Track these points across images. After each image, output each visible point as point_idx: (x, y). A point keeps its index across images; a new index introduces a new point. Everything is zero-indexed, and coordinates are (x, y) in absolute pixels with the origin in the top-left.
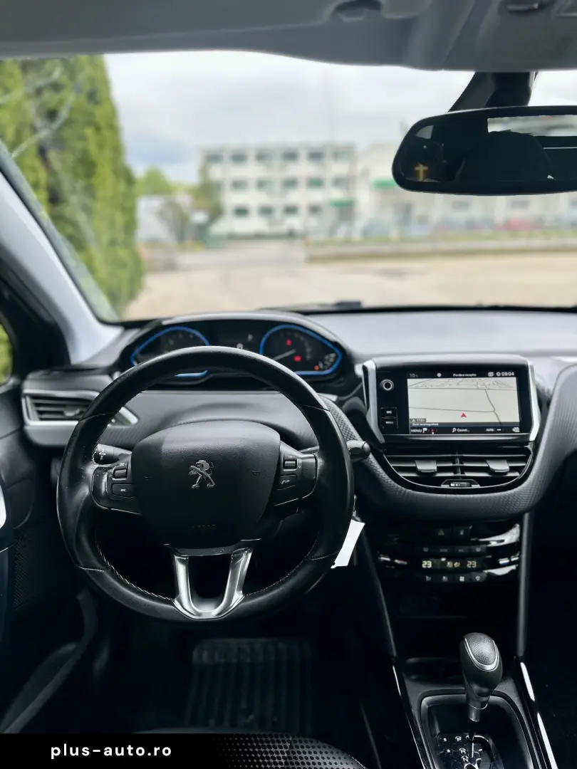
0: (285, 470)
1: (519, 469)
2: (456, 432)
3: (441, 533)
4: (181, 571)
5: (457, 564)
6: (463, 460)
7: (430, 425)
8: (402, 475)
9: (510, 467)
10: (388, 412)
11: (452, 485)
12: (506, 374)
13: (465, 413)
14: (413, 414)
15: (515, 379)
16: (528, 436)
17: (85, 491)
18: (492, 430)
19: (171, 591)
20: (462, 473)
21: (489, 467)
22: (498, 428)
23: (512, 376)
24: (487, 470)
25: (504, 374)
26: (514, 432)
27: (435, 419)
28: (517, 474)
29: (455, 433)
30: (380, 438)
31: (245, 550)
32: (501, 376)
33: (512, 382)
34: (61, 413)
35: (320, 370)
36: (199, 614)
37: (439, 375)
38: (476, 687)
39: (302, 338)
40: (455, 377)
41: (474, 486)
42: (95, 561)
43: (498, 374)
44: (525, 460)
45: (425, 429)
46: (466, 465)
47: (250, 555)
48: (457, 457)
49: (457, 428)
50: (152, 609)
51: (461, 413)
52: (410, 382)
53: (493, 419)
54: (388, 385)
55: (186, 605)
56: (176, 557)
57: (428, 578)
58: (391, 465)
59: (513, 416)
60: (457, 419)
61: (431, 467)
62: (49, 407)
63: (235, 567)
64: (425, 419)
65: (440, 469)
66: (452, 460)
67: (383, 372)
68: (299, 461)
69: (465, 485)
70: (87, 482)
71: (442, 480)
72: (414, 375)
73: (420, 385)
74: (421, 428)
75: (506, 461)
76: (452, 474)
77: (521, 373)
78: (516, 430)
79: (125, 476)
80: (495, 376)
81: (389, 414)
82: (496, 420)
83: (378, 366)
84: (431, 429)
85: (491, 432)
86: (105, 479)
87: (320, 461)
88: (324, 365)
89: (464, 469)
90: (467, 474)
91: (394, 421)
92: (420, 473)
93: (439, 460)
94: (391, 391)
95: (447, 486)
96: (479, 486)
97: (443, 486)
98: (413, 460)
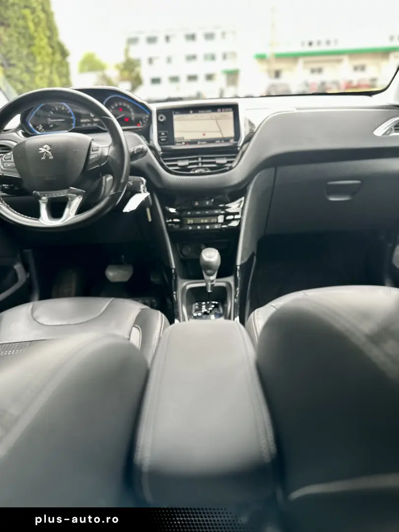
0: (92, 152)
1: (232, 162)
3: (197, 204)
4: (43, 207)
5: (206, 221)
6: (202, 158)
7: (186, 141)
8: (171, 168)
9: (227, 161)
11: (196, 171)
12: (227, 110)
13: (205, 133)
14: (177, 135)
15: (232, 112)
16: (237, 144)
18: (219, 141)
20: (202, 165)
21: (216, 162)
22: (222, 140)
23: (230, 111)
24: (214, 163)
26: (231, 142)
27: (189, 137)
28: (231, 165)
29: (199, 144)
30: (158, 148)
32: (225, 111)
33: (231, 114)
36: (51, 223)
37: (191, 112)
39: (129, 107)
40: (200, 113)
41: (207, 171)
43: (223, 110)
44: (235, 157)
45: (183, 143)
46: (204, 161)
47: (81, 198)
48: (199, 157)
49: (200, 141)
51: (202, 133)
52: (176, 117)
53: (219, 135)
54: (162, 118)
55: (45, 221)
56: (41, 201)
57: (190, 228)
59: (231, 133)
60: (199, 136)
61: (186, 163)
64: (183, 138)
65: (190, 164)
66: (197, 159)
67: (159, 112)
68: (100, 149)
69: (203, 171)
71: (191, 169)
72: (178, 112)
73: (181, 118)
74: (181, 142)
75: (225, 158)
76: (196, 166)
77: (234, 108)
78: (232, 140)
80: (221, 111)
81: (163, 135)
82: (221, 136)
84: (187, 143)
85: (218, 143)
88: (143, 123)
89: (203, 163)
90: (204, 166)
91: (166, 138)
92: (180, 166)
93: (190, 159)
94: (163, 121)
95: (193, 172)
96: (210, 171)
97: (191, 173)
98: (176, 160)
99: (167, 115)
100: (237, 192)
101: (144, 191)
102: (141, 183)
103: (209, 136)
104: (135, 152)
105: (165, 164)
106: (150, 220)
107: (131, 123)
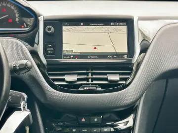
1: (125, 79)
2: (90, 58)
3: (83, 120)
6: (93, 74)
7: (75, 54)
8: (56, 83)
9: (120, 78)
10: (50, 46)
11: (85, 88)
12: (121, 24)
13: (96, 47)
14: (66, 47)
15: (126, 27)
16: (131, 60)
18: (111, 56)
20: (92, 81)
22: (115, 55)
23: (124, 25)
24: (106, 79)
26: (124, 58)
27: (78, 50)
28: (124, 82)
30: (45, 62)
32: (118, 25)
33: (124, 29)
35: (24, 27)
37: (82, 24)
40: (91, 25)
41: (98, 89)
43: (117, 24)
44: (129, 74)
45: (72, 56)
46: (94, 77)
48: (89, 73)
49: (91, 55)
51: (94, 47)
52: (64, 28)
54: (49, 29)
59: (125, 49)
60: (89, 50)
61: (74, 78)
64: (72, 50)
65: (79, 80)
66: (87, 74)
67: (47, 22)
69: (93, 88)
71: (80, 85)
72: (66, 24)
73: (70, 30)
74: (70, 56)
75: (118, 75)
76: (85, 82)
78: (125, 56)
82: (114, 51)
83: (45, 18)
84: (77, 56)
85: (110, 58)
88: (27, 25)
89: (93, 79)
90: (95, 82)
91: (53, 51)
92: (67, 82)
93: (79, 74)
94: (51, 33)
95: (82, 89)
96: (100, 89)
97: (80, 89)
98: (64, 75)
99: (57, 25)
100: (130, 109)
101: (24, 108)
102: (21, 99)
103: (100, 50)
104: (18, 68)
105: (51, 78)
107: (14, 24)
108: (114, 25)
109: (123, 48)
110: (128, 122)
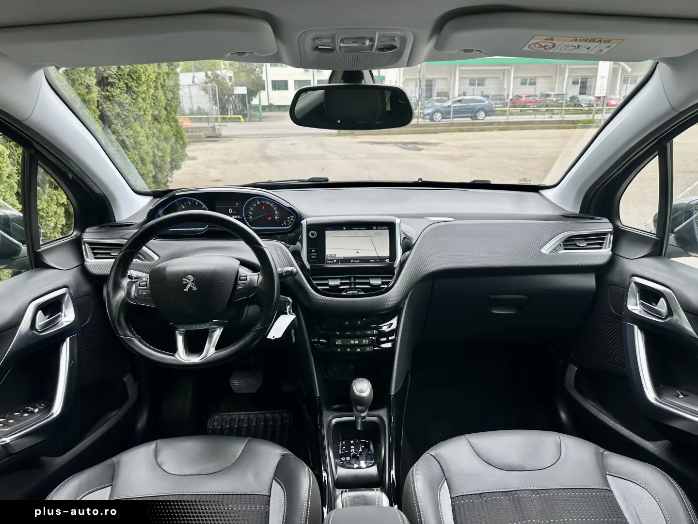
0: (239, 282)
1: (387, 283)
4: (180, 339)
5: (357, 342)
6: (355, 278)
7: (338, 258)
8: (319, 288)
9: (382, 282)
11: (348, 293)
12: (383, 228)
13: (359, 251)
14: (327, 253)
15: (388, 231)
16: (393, 264)
17: (122, 294)
18: (374, 261)
19: (173, 350)
20: (355, 286)
21: (370, 282)
22: (377, 259)
23: (386, 229)
24: (368, 284)
25: (381, 228)
26: (386, 262)
27: (341, 254)
28: (386, 286)
29: (352, 263)
30: (308, 266)
31: (218, 327)
32: (380, 229)
33: (386, 233)
34: (109, 254)
35: (284, 226)
36: (189, 361)
37: (344, 228)
38: (359, 408)
39: (272, 205)
40: (354, 230)
41: (360, 293)
42: (129, 333)
43: (378, 228)
44: (391, 278)
45: (335, 261)
46: (357, 281)
47: (222, 329)
48: (352, 277)
49: (353, 260)
50: (162, 358)
51: (356, 251)
52: (326, 232)
53: (375, 255)
54: (313, 235)
55: (182, 356)
56: (177, 332)
57: (339, 350)
58: (314, 282)
59: (387, 253)
60: (352, 254)
61: (337, 283)
62: (100, 250)
63: (212, 337)
64: (335, 255)
65: (342, 284)
66: (350, 279)
67: (310, 227)
68: (249, 277)
69: (355, 292)
70: (124, 289)
71: (343, 290)
72: (329, 228)
73: (333, 234)
74: (333, 260)
75: (380, 279)
76: (348, 287)
77: (390, 226)
78: (387, 260)
79: (146, 285)
80: (377, 229)
81: (314, 252)
82: (377, 255)
83: (308, 223)
84: (339, 260)
85: (373, 262)
86: (134, 288)
87: (261, 278)
88: (287, 223)
89: (356, 284)
90: (357, 286)
91: (317, 256)
92: (330, 286)
93: (342, 279)
94: (314, 238)
95: (345, 294)
96: (363, 293)
97: (343, 293)
98: (327, 279)
99: (320, 230)
100: (395, 311)
101: (289, 311)
102: (287, 303)
103: (363, 254)
104: (285, 274)
106: (294, 341)
107: (274, 223)
108: (376, 229)
109: (385, 252)
110: (392, 324)
